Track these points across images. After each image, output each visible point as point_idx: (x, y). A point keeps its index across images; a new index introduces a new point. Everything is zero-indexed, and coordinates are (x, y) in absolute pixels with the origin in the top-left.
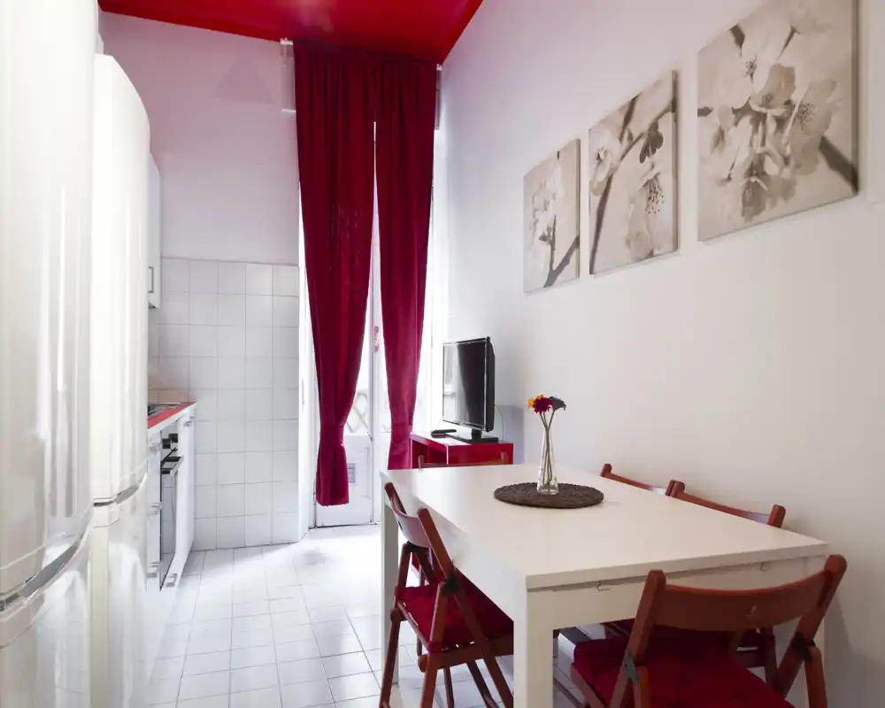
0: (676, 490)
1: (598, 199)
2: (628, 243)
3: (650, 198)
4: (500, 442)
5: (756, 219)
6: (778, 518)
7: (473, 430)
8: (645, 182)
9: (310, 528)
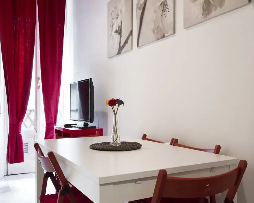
0: (174, 142)
1: (140, 12)
2: (153, 32)
3: (163, 10)
4: (97, 128)
5: (208, 17)
6: (217, 150)
7: (84, 123)
8: (161, 3)
9: (4, 176)
